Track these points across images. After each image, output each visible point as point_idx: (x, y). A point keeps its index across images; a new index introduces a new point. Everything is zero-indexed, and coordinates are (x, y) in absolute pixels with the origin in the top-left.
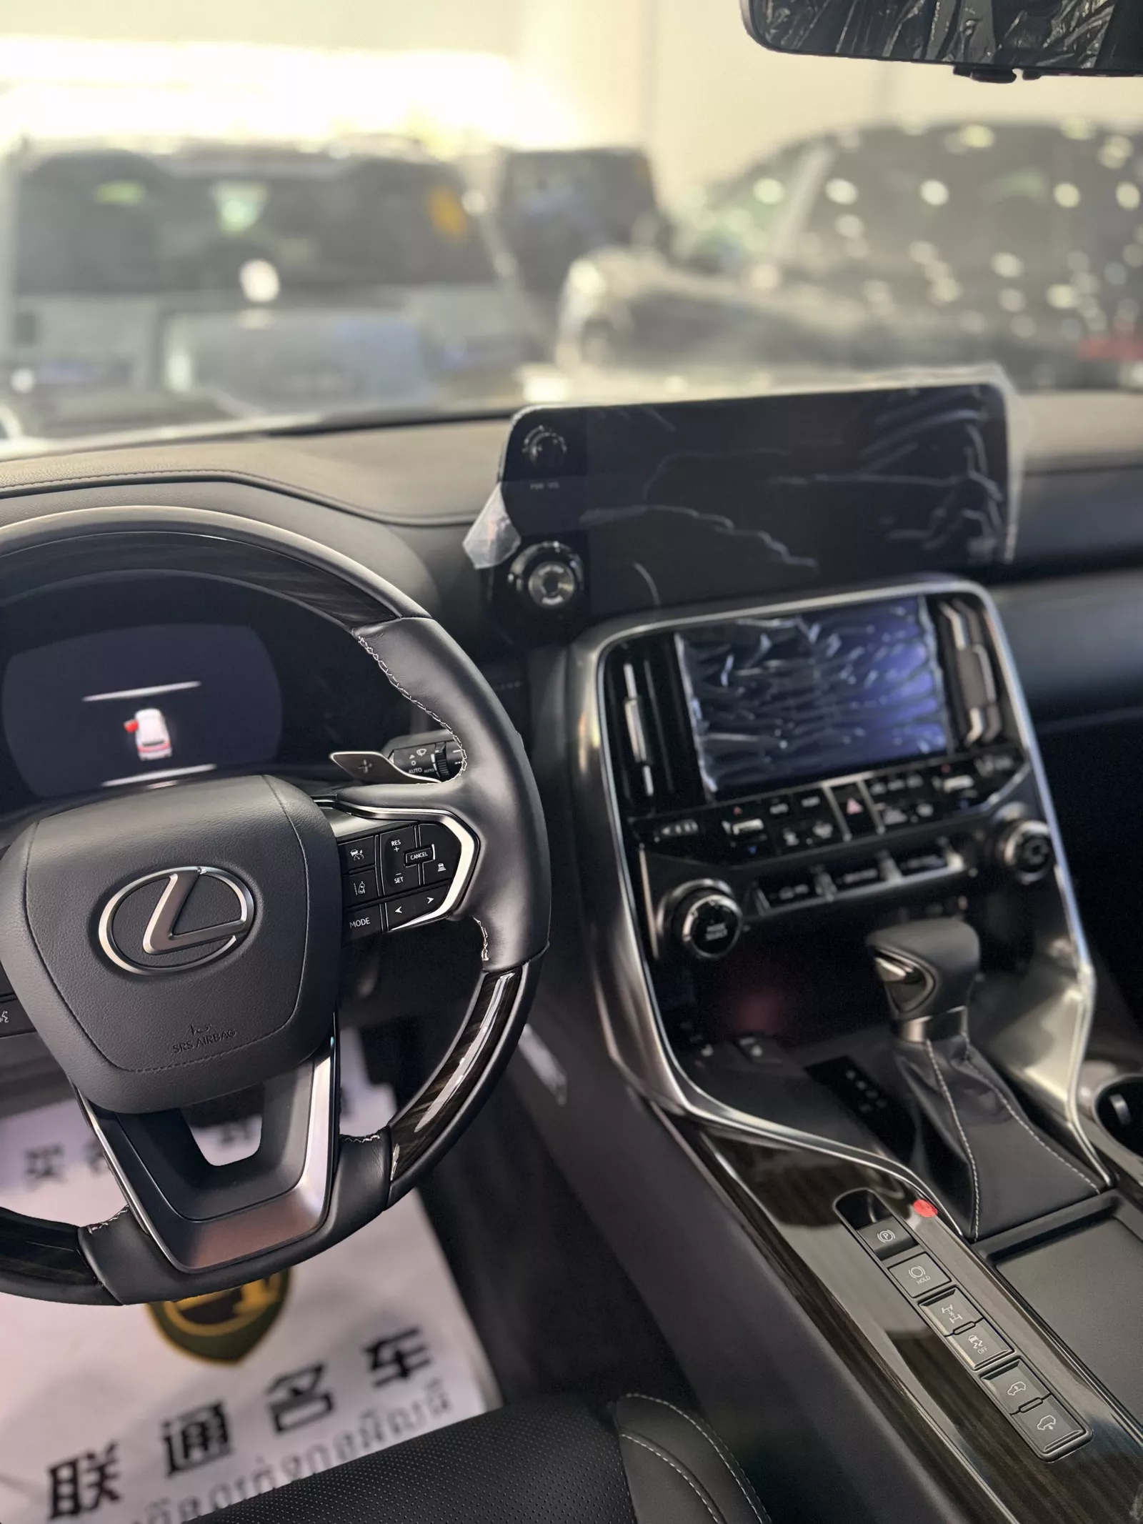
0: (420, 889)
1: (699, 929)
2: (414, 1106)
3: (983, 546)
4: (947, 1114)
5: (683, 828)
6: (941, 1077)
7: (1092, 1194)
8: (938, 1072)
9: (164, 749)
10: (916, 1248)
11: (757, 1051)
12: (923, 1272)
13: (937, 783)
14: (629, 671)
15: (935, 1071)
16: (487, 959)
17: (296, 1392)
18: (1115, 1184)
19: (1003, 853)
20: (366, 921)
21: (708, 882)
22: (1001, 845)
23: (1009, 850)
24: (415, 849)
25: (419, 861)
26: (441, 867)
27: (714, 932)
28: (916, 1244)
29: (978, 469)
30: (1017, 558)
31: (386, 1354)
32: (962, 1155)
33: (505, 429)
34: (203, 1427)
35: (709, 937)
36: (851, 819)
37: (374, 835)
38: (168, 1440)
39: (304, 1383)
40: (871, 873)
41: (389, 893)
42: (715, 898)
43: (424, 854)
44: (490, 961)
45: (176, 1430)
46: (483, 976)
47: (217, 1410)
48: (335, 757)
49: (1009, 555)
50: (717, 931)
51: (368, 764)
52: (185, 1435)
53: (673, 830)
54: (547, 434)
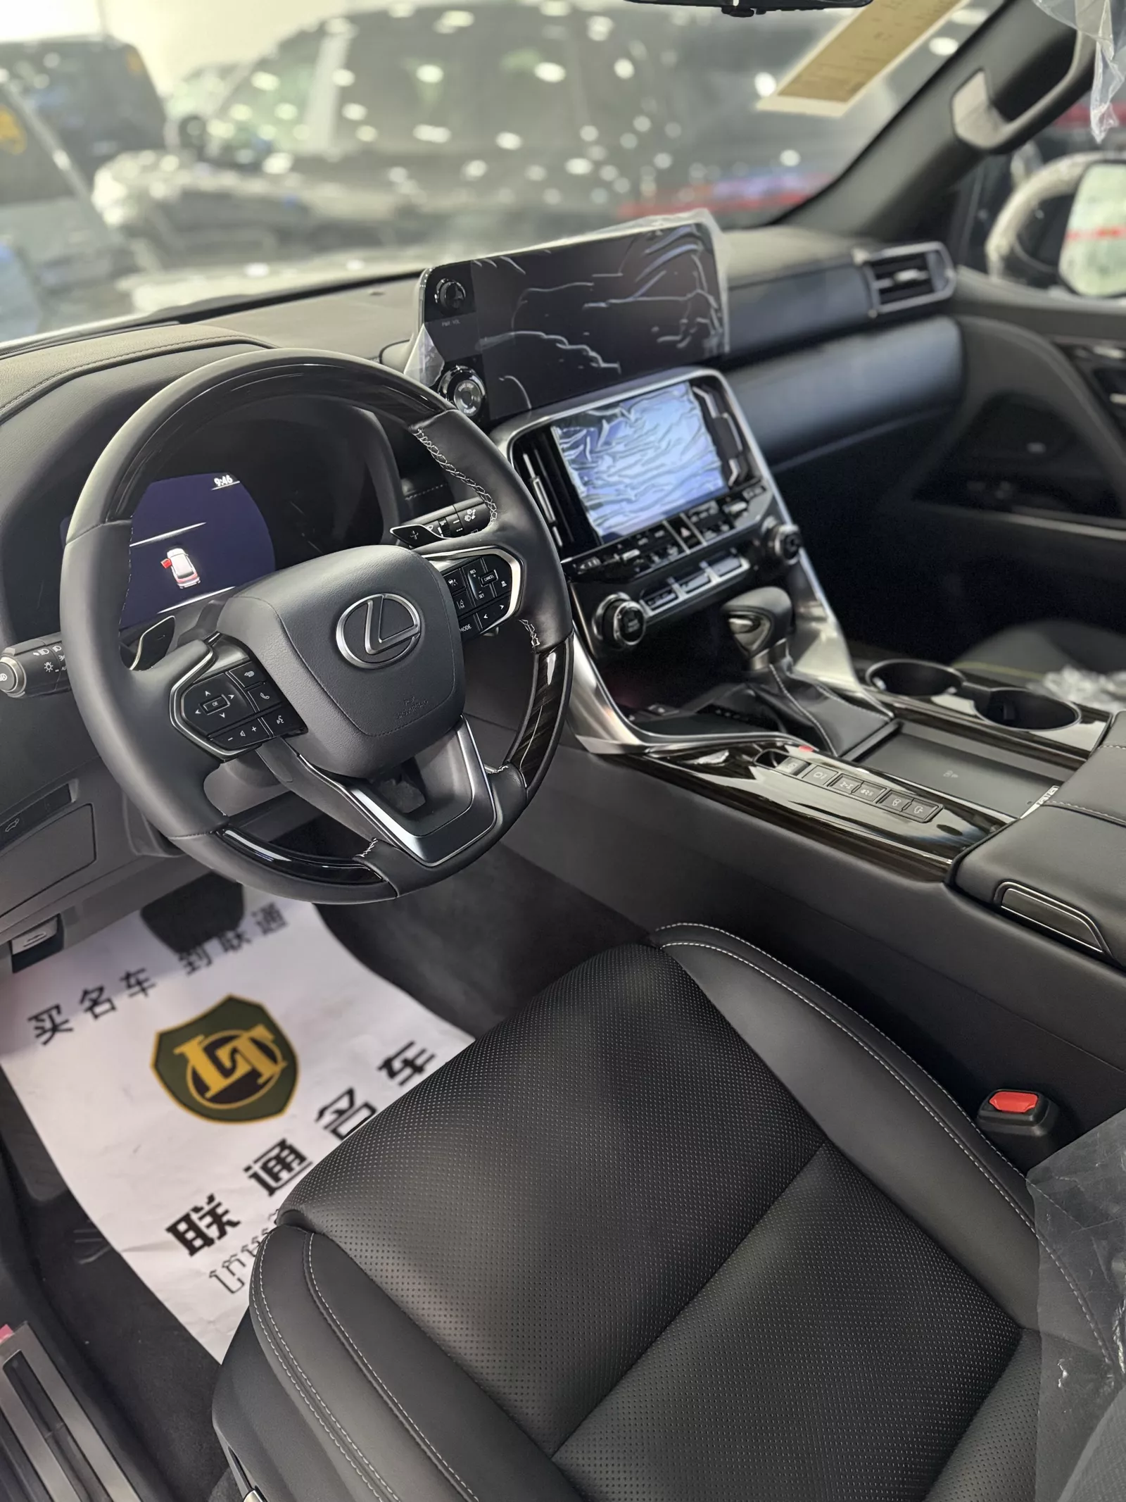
0: (496, 600)
1: (623, 626)
2: (520, 746)
3: (712, 343)
4: (791, 705)
5: (592, 563)
6: (782, 686)
7: (886, 723)
8: (780, 683)
9: (194, 579)
10: (810, 766)
11: (661, 710)
12: (822, 774)
13: (727, 509)
14: (526, 457)
15: (777, 683)
16: (538, 643)
17: (340, 1113)
18: (896, 716)
19: (773, 548)
20: (469, 627)
21: (612, 597)
22: (770, 544)
23: (777, 546)
24: (485, 574)
25: (490, 581)
26: (504, 584)
27: (632, 626)
28: (809, 764)
29: (702, 288)
30: (732, 351)
31: (397, 1065)
32: (810, 724)
33: (417, 286)
34: (279, 1159)
35: (631, 630)
36: (686, 540)
37: (458, 568)
38: (256, 1176)
39: (344, 1104)
40: (672, 596)
41: (479, 605)
42: (624, 604)
43: (492, 577)
44: (542, 644)
45: (257, 1168)
46: (537, 657)
47: (283, 1145)
48: (393, 531)
49: (727, 349)
50: (633, 625)
51: (416, 534)
52: (265, 1167)
53: (586, 565)
54: (450, 284)
